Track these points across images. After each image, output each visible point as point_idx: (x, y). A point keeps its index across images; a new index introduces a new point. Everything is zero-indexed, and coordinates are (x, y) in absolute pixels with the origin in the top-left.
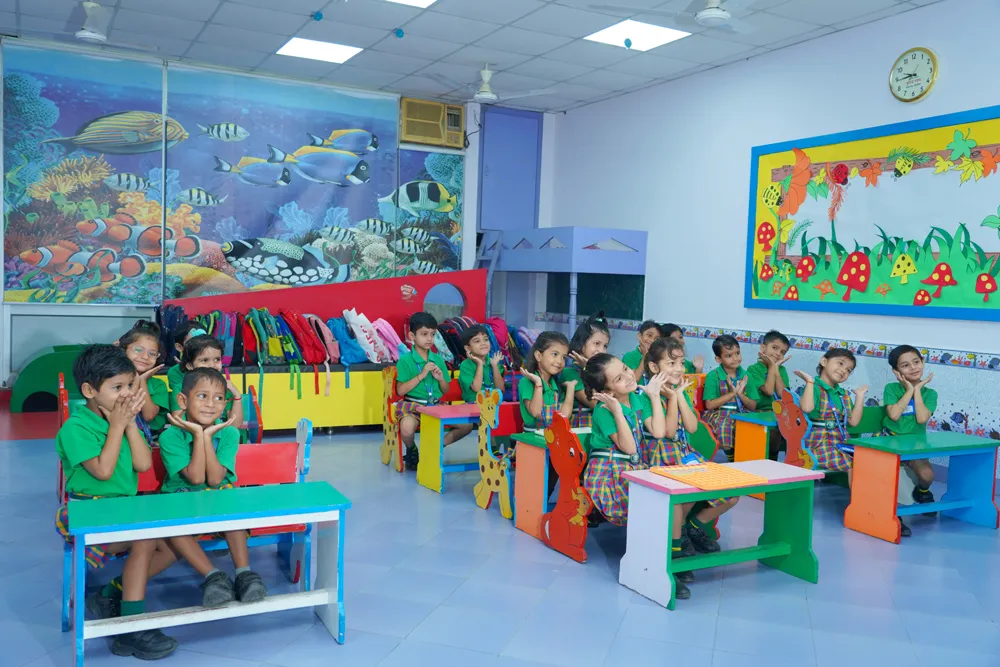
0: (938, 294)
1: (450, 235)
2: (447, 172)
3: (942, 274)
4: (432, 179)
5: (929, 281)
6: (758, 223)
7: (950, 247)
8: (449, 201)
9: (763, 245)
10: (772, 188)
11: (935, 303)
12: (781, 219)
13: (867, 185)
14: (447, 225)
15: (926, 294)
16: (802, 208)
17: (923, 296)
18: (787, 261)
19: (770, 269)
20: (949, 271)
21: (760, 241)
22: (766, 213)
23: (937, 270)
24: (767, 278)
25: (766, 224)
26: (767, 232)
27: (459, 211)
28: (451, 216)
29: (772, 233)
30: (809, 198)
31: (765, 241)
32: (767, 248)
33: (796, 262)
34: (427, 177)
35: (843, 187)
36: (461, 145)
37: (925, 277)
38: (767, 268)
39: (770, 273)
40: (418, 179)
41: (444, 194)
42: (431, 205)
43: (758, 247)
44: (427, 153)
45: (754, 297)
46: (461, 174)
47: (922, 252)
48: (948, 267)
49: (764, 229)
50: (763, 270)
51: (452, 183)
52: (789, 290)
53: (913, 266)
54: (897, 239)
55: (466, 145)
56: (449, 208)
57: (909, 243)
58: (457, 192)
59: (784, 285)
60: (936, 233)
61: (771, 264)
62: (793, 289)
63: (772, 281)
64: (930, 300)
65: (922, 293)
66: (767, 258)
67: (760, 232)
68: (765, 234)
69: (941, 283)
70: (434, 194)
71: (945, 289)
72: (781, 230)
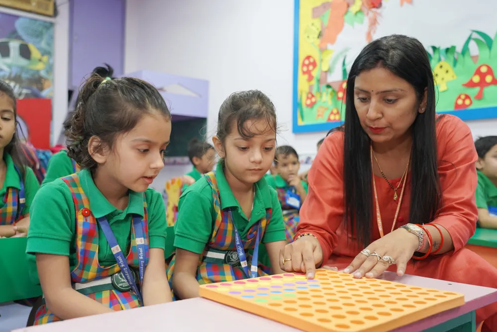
0: (479, 97)
1: (42, 89)
2: (38, 35)
3: (483, 76)
4: (23, 40)
5: (471, 84)
6: (302, 57)
7: (490, 47)
8: (40, 60)
9: (306, 76)
10: (313, 24)
11: (477, 105)
12: (322, 50)
13: (402, 4)
14: (38, 81)
15: (467, 97)
16: (341, 37)
17: (464, 100)
18: (328, 86)
19: (313, 96)
20: (490, 71)
21: (304, 73)
22: (309, 47)
23: (478, 72)
24: (312, 105)
25: (308, 58)
26: (310, 64)
27: (50, 69)
28: (43, 73)
29: (314, 64)
30: (347, 26)
31: (308, 72)
32: (310, 78)
33: (337, 88)
34: (18, 38)
35: (379, 11)
36: (51, 12)
37: (466, 81)
38: (311, 95)
39: (313, 100)
40: (9, 37)
41: (35, 53)
42: (23, 62)
43: (302, 79)
44: (17, 17)
45: (300, 123)
46: (52, 38)
47: (460, 58)
48: (489, 68)
49: (307, 62)
50: (308, 98)
51: (43, 44)
52: (332, 113)
53: (451, 73)
54: (434, 48)
55: (56, 13)
56: (40, 66)
57: (447, 50)
58: (48, 53)
59: (326, 109)
60: (475, 36)
61: (314, 92)
62: (335, 111)
63: (316, 107)
64: (471, 103)
65: (463, 97)
66: (311, 87)
67: (304, 65)
68: (308, 66)
69: (482, 84)
70: (25, 52)
71: (488, 90)
72: (322, 60)
